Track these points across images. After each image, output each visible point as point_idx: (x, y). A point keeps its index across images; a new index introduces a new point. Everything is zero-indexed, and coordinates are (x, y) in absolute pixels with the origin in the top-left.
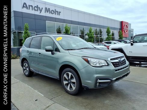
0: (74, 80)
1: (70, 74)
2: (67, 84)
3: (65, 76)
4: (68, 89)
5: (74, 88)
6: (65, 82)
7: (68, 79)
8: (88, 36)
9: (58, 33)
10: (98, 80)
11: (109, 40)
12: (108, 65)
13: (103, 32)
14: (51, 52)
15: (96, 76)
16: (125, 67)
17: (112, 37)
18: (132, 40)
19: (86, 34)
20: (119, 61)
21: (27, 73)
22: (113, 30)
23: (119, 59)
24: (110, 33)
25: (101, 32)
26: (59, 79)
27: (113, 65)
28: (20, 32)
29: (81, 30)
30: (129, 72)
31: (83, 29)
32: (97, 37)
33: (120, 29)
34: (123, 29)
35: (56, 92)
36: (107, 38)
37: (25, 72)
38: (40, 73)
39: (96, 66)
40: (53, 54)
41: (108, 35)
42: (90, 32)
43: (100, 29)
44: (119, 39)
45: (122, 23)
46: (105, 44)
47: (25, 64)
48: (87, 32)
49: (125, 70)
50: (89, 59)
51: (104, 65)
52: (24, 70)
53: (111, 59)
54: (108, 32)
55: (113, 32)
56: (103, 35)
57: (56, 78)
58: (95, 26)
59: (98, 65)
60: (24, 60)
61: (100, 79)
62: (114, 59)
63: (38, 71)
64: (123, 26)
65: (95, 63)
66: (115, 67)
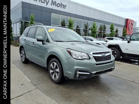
0: (58, 70)
1: (55, 64)
2: (53, 73)
3: (51, 65)
4: (53, 77)
5: (57, 77)
6: (51, 71)
7: (54, 69)
8: (91, 30)
9: (62, 25)
10: (78, 71)
11: (112, 37)
12: (90, 58)
13: (106, 28)
14: (42, 42)
15: (76, 67)
16: (109, 62)
17: (116, 34)
18: (129, 38)
19: (90, 29)
20: (103, 56)
21: (23, 60)
22: (117, 27)
23: (103, 54)
24: (113, 29)
25: (105, 28)
26: (46, 68)
27: (95, 59)
28: (27, 22)
29: (85, 25)
30: (113, 67)
31: (88, 23)
32: (100, 32)
33: (125, 26)
34: (128, 27)
35: (43, 80)
36: (111, 34)
37: (22, 59)
38: (33, 61)
39: (77, 58)
40: (43, 44)
41: (111, 31)
42: (94, 27)
43: (104, 25)
44: (122, 36)
45: (127, 20)
46: (107, 40)
47: (22, 51)
48: (90, 26)
49: (108, 65)
50: (72, 51)
51: (86, 58)
52: (22, 57)
53: (94, 54)
54: (112, 29)
55: (117, 29)
56: (106, 31)
57: (44, 67)
58: (99, 21)
59: (80, 58)
60: (22, 48)
61: (80, 71)
62: (97, 53)
63: (32, 59)
64: (128, 24)
65: (78, 56)
66: (96, 61)
